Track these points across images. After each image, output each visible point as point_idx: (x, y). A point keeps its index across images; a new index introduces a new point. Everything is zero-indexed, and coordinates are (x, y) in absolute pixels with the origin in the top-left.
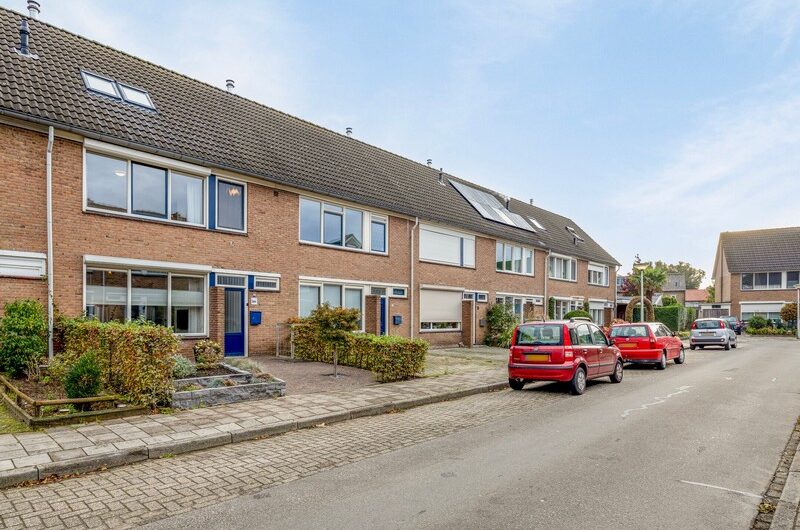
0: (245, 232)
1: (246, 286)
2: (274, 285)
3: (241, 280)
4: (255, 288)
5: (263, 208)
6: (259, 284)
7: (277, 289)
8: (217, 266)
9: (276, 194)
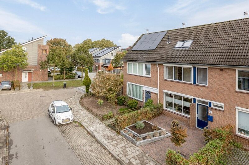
0: (207, 85)
1: (208, 105)
2: (222, 108)
3: (206, 103)
4: (212, 107)
5: (215, 76)
6: (214, 105)
7: (223, 109)
8: (196, 97)
9: (222, 70)
